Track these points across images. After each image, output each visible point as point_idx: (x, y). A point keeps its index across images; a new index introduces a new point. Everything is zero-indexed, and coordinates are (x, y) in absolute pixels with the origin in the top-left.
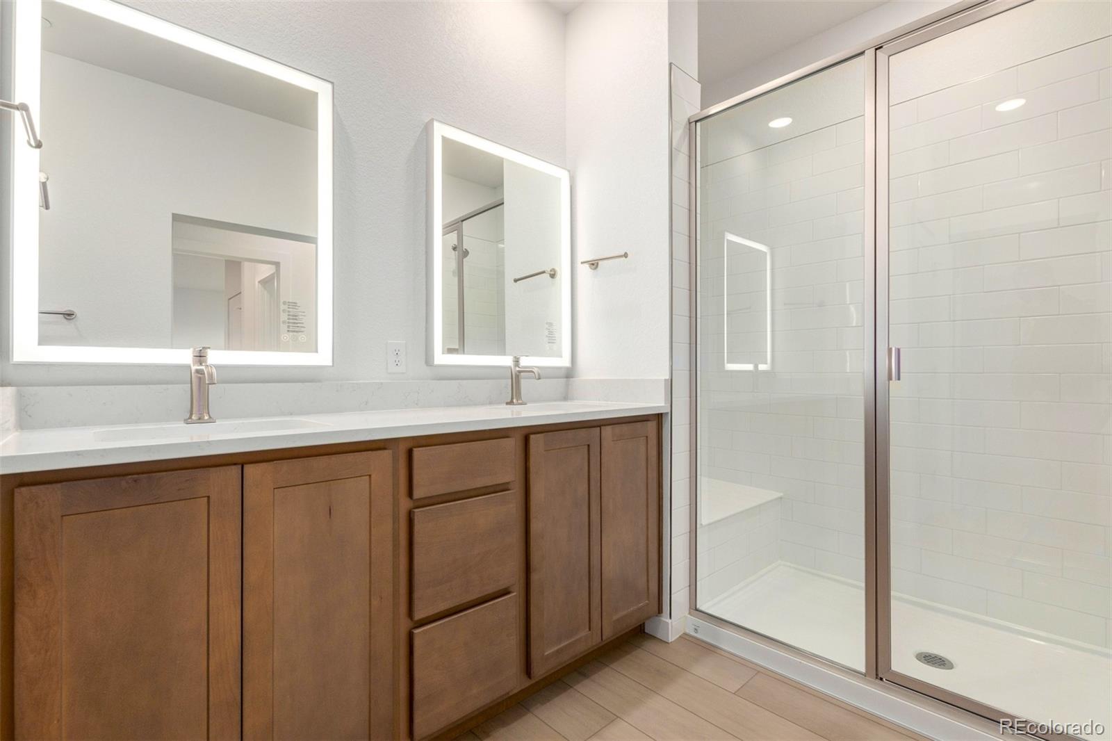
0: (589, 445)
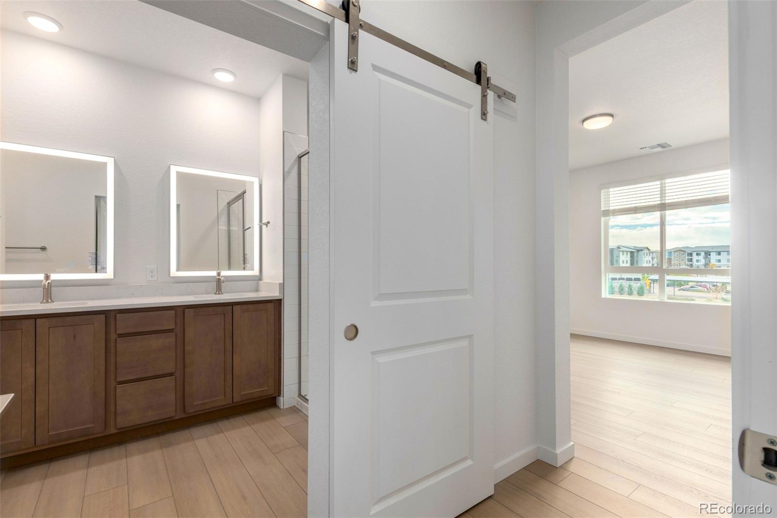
0: (224, 314)
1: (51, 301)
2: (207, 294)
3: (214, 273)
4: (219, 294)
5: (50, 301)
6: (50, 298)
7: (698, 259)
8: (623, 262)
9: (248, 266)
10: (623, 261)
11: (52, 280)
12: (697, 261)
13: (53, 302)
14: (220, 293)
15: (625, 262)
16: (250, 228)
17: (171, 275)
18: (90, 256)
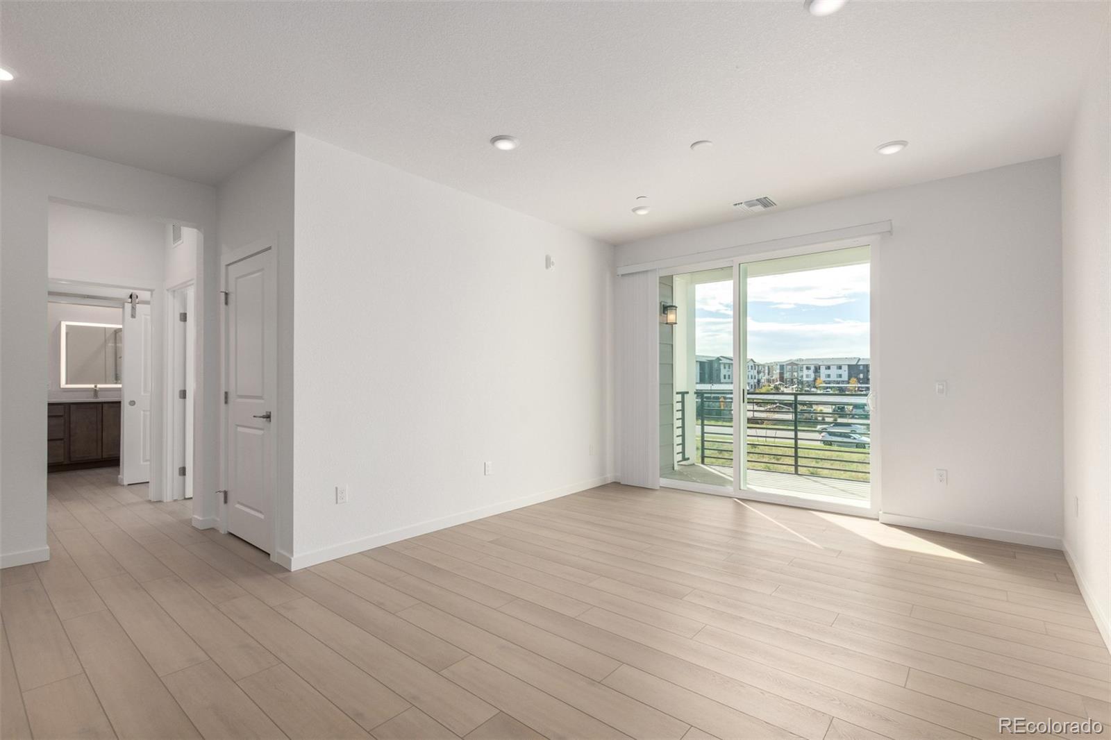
7: (808, 373)
8: (725, 378)
10: (725, 376)
12: (807, 376)
15: (727, 377)
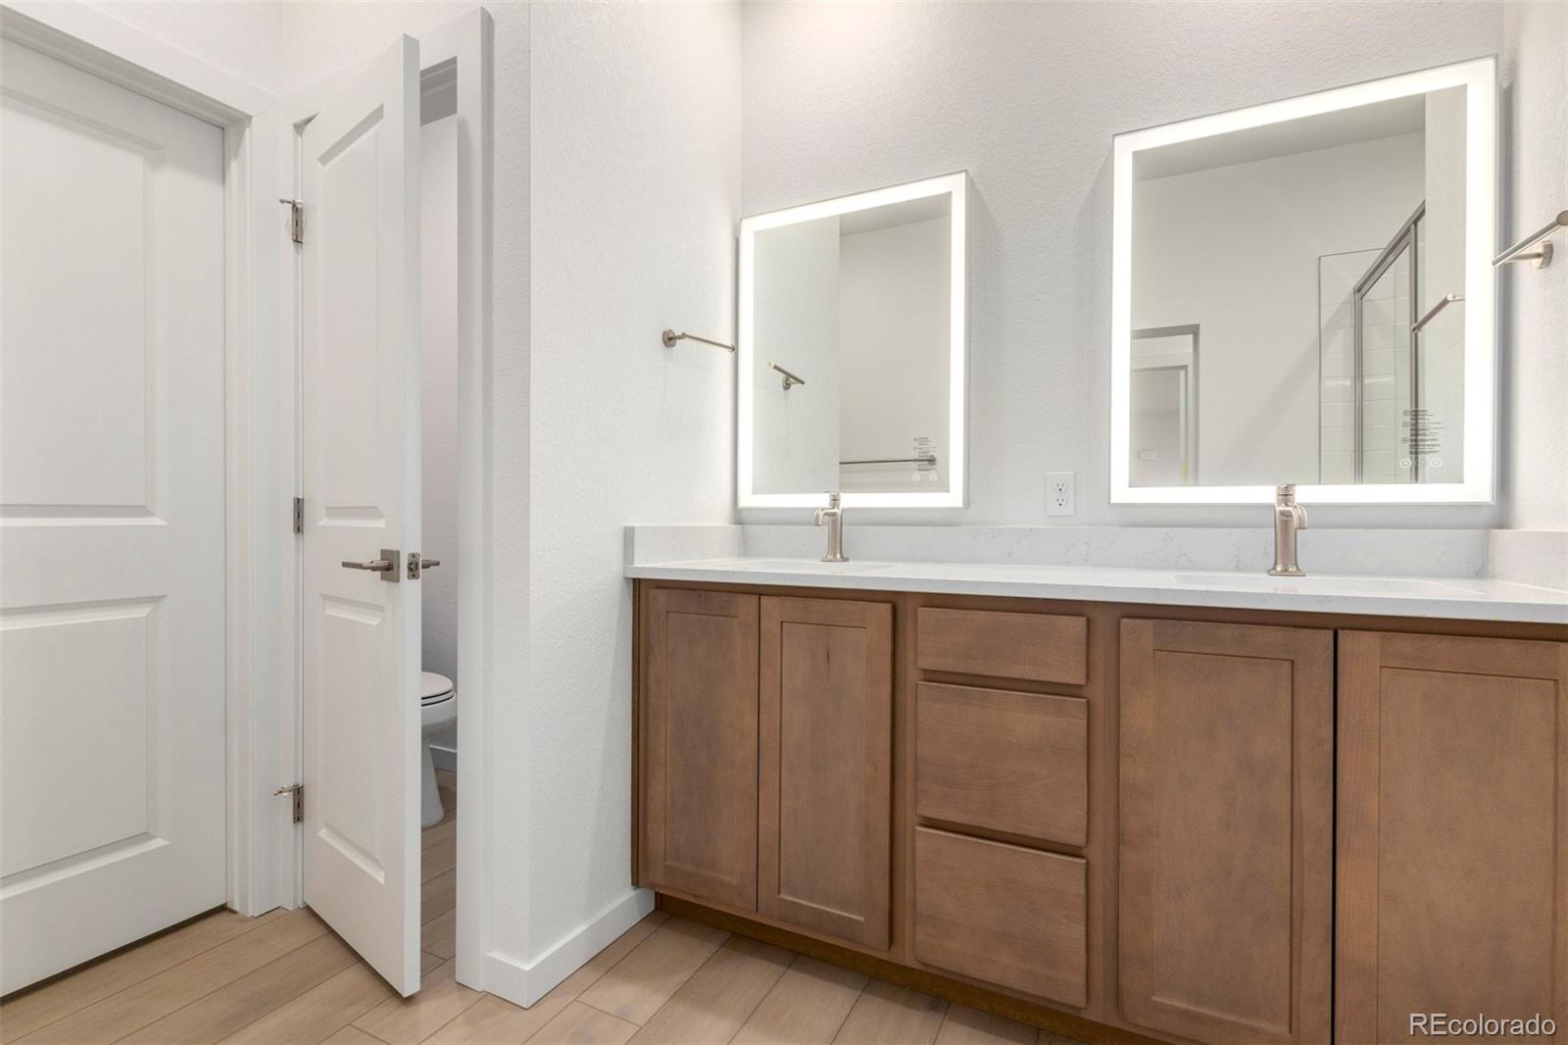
1: (842, 557)
2: (1237, 569)
3: (1266, 494)
4: (1285, 572)
5: (838, 556)
6: (838, 550)
9: (1429, 462)
11: (843, 510)
13: (847, 560)
14: (1292, 569)
16: (1445, 302)
17: (1112, 501)
18: (915, 448)
